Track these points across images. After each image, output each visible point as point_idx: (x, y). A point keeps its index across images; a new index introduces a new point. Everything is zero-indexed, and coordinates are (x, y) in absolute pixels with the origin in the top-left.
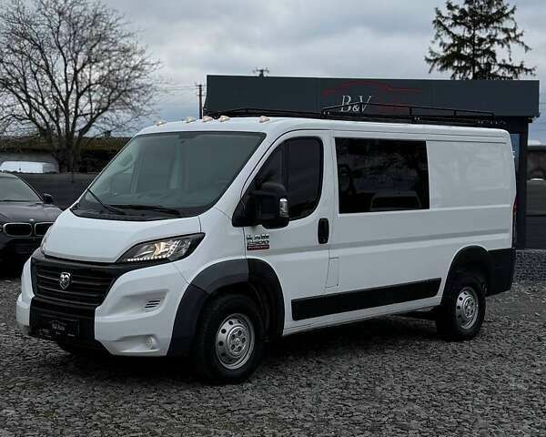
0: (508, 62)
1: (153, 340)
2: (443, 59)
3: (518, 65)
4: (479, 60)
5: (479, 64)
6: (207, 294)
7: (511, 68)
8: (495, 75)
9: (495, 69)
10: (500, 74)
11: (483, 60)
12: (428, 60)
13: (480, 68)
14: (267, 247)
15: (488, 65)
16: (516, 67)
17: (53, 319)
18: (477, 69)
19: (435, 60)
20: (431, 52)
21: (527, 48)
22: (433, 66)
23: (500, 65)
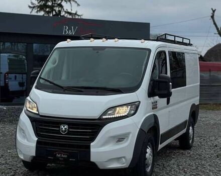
0: (69, 11)
1: (124, 159)
2: (38, 7)
3: (75, 13)
4: (55, 8)
5: (55, 11)
7: (70, 14)
8: (63, 16)
9: (63, 14)
10: (65, 16)
11: (57, 9)
12: (30, 7)
13: (56, 12)
15: (60, 11)
16: (73, 14)
17: (57, 151)
18: (54, 13)
19: (34, 7)
20: (32, 3)
21: (78, 5)
22: (32, 10)
23: (65, 12)
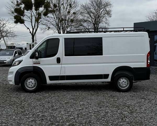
6: (20, 73)
14: (40, 63)
